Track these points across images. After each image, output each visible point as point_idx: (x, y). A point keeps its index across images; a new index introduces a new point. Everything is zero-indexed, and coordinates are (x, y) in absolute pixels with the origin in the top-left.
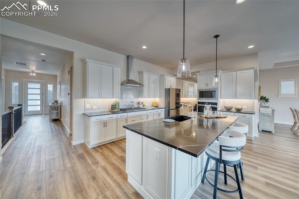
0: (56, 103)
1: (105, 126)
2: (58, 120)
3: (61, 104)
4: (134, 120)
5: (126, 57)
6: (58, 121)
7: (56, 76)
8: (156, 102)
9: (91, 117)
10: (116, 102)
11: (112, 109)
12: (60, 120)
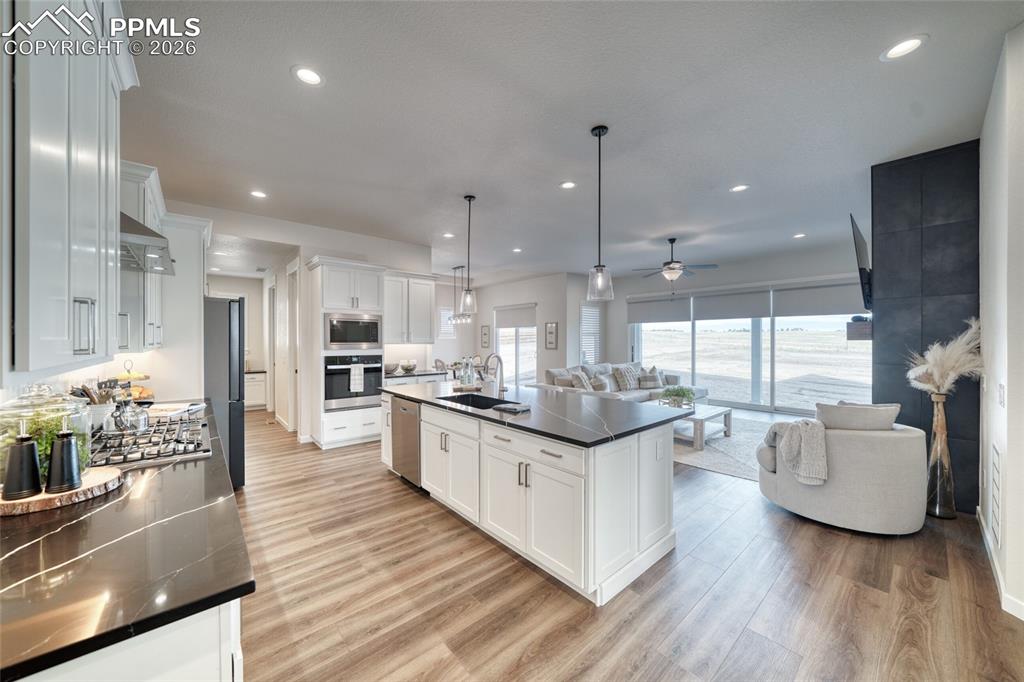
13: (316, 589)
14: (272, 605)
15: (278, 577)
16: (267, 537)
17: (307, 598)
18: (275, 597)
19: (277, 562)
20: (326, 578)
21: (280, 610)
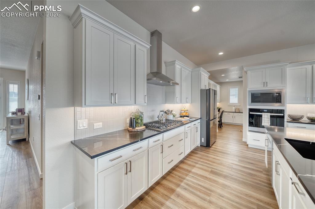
0: (19, 114)
1: (128, 170)
2: (24, 140)
3: (29, 115)
4: (172, 145)
5: (149, 33)
6: (23, 143)
7: (23, 72)
8: (186, 109)
9: (96, 159)
10: (137, 112)
11: (131, 125)
12: (27, 140)
13: (191, 189)
14: (179, 182)
15: (189, 177)
16: (200, 164)
17: (186, 190)
18: (182, 181)
19: (194, 173)
20: (196, 189)
21: (178, 186)
